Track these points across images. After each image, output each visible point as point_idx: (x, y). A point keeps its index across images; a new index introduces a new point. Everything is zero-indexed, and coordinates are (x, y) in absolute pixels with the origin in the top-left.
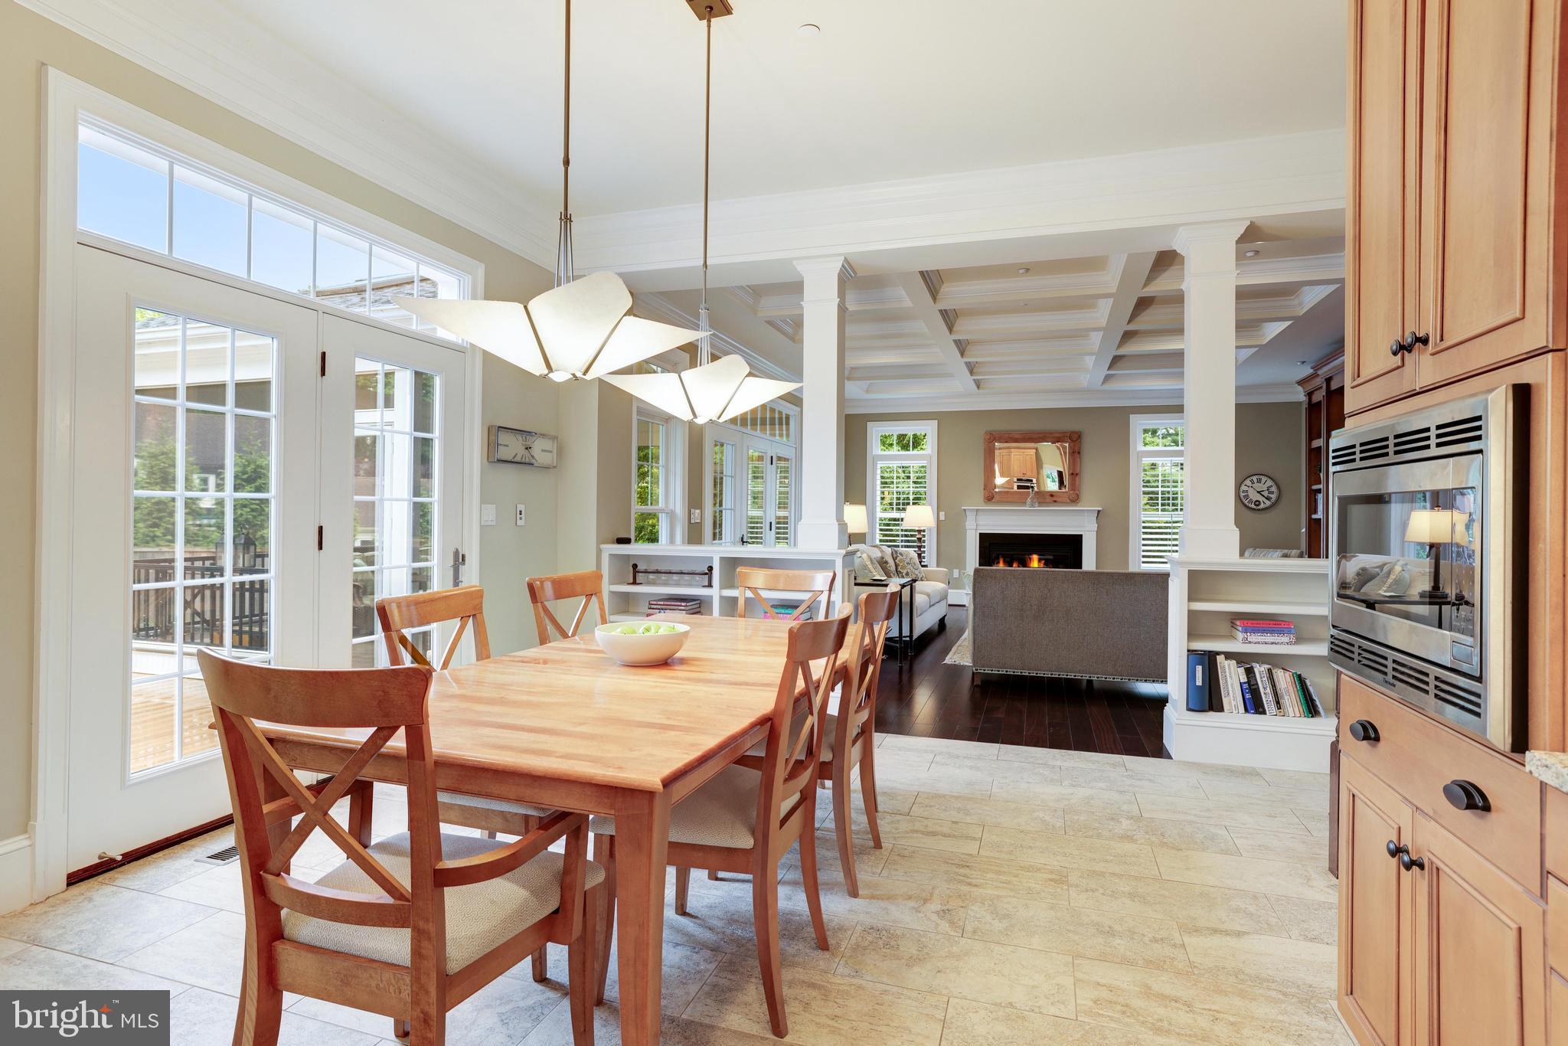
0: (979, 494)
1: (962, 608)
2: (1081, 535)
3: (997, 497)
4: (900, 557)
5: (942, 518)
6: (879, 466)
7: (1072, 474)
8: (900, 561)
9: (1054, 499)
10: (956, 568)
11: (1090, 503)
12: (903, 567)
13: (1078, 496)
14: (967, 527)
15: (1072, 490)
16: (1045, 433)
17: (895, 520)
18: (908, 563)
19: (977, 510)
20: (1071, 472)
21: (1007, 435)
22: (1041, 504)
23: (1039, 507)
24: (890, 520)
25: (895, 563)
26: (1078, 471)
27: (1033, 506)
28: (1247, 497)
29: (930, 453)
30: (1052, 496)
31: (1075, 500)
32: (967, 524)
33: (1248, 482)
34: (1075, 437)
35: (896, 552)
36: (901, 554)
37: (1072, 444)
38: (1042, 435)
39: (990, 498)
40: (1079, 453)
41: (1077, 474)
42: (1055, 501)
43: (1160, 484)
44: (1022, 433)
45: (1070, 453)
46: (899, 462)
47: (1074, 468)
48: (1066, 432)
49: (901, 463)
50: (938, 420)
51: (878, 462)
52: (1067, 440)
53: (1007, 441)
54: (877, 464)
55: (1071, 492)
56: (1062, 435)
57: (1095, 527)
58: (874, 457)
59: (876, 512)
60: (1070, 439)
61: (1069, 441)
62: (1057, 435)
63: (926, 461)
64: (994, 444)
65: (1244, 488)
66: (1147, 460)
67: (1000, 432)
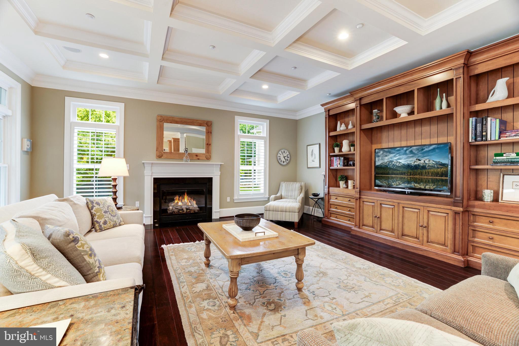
0: (153, 153)
2: (212, 178)
3: (165, 156)
4: (97, 207)
6: (76, 130)
7: (208, 144)
8: (97, 211)
9: (198, 158)
10: (138, 201)
11: (216, 160)
12: (100, 217)
13: (210, 156)
14: (145, 174)
15: (207, 153)
16: (194, 120)
17: (90, 170)
18: (106, 212)
19: (152, 163)
20: (207, 143)
21: (171, 119)
22: (192, 160)
23: (190, 162)
24: (87, 170)
25: (91, 213)
27: (186, 161)
28: (280, 159)
29: (119, 125)
30: (197, 156)
31: (208, 158)
32: (145, 172)
33: (280, 153)
34: (209, 123)
35: (92, 202)
36: (98, 204)
37: (207, 128)
38: (191, 121)
39: (161, 155)
40: (211, 133)
41: (210, 144)
42: (198, 159)
43: (246, 152)
44: (181, 119)
45: (206, 133)
46: (95, 129)
47: (209, 141)
48: (204, 121)
49: (96, 130)
50: (124, 103)
51: (75, 127)
52: (205, 125)
53: (171, 123)
54: (74, 128)
55: (207, 154)
56: (202, 122)
57: (219, 173)
58: (71, 123)
59: (73, 164)
60: (207, 125)
61: (206, 126)
62: (200, 122)
63: (115, 130)
64: (163, 123)
65: (279, 155)
66: (242, 140)
67: (167, 117)
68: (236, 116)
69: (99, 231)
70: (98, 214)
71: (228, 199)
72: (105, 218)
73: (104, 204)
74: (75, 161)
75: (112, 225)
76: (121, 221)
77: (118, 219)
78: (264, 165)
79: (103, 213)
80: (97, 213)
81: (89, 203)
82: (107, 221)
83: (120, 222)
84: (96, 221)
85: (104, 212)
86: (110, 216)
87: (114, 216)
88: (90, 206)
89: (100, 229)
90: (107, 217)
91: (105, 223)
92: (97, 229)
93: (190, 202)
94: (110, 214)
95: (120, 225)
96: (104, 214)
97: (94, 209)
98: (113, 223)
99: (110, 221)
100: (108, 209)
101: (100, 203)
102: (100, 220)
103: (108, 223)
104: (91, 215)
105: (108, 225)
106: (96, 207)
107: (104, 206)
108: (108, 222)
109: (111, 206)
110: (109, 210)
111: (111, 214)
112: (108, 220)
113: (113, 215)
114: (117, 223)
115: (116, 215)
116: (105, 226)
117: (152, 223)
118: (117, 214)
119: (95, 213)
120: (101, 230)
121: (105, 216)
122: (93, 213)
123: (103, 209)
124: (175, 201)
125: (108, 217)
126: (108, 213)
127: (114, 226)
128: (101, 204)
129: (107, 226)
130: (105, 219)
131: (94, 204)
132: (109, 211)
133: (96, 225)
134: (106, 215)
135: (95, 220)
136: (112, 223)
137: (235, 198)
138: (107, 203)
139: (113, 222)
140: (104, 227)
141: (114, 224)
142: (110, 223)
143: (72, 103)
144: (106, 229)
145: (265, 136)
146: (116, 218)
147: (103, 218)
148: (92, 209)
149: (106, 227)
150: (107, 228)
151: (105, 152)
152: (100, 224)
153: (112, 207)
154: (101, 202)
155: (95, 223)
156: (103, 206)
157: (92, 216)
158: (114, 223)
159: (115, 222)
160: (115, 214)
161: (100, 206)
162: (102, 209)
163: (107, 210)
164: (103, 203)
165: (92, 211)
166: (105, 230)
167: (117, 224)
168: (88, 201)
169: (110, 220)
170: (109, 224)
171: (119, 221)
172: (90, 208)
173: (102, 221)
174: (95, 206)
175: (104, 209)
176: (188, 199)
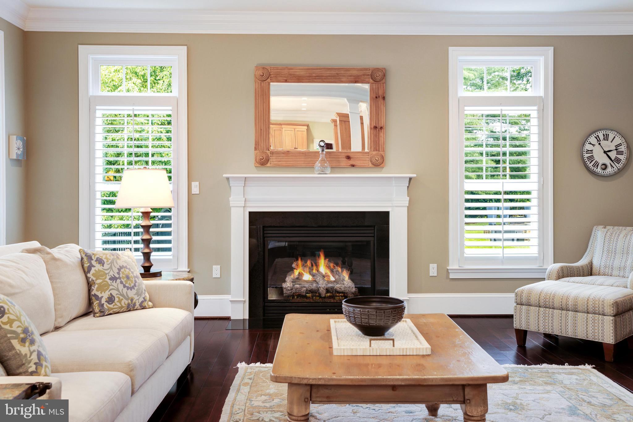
0: (249, 154)
1: (226, 322)
2: (388, 213)
3: (273, 160)
4: (98, 267)
5: (195, 189)
6: (99, 113)
7: (375, 127)
8: (98, 275)
9: (352, 162)
10: (217, 264)
11: (399, 168)
12: (102, 288)
13: (383, 157)
15: (376, 150)
16: (339, 69)
18: (113, 279)
19: (246, 178)
20: (374, 124)
21: (286, 72)
22: (334, 168)
23: (332, 172)
26: (381, 124)
27: (322, 172)
28: (591, 158)
29: (177, 96)
30: (348, 157)
31: (378, 163)
32: (231, 199)
33: (593, 140)
34: (379, 74)
35: (89, 258)
36: (100, 261)
37: (374, 86)
38: (333, 72)
39: (264, 160)
40: (384, 98)
41: (381, 128)
42: (353, 166)
44: (308, 69)
45: (371, 98)
46: (131, 108)
47: (378, 120)
48: (366, 69)
49: (133, 110)
50: (186, 47)
51: (97, 107)
52: (367, 80)
53: (286, 81)
54: (96, 110)
55: (374, 153)
56: (361, 73)
57: (405, 201)
58: (90, 98)
59: (94, 183)
60: (372, 78)
61: (371, 81)
62: (355, 73)
63: (170, 108)
64: (269, 84)
65: (588, 147)
66: (469, 110)
67: (277, 69)
68: (451, 49)
69: (98, 315)
70: (99, 281)
71: (433, 270)
72: (111, 289)
73: (112, 263)
74: (99, 178)
75: (124, 305)
76: (145, 300)
77: (138, 294)
78: (539, 178)
79: (107, 279)
80: (96, 280)
81: (85, 259)
82: (116, 296)
83: (142, 302)
84: (95, 295)
85: (110, 279)
86: (121, 287)
87: (131, 288)
88: (86, 265)
89: (101, 312)
90: (115, 289)
91: (111, 300)
92: (96, 311)
93: (332, 271)
94: (121, 283)
95: (144, 308)
96: (109, 282)
97: (93, 271)
98: (127, 302)
99: (121, 298)
100: (118, 273)
101: (105, 261)
102: (101, 293)
103: (116, 301)
104: (88, 284)
105: (116, 305)
106: (96, 268)
107: (111, 268)
108: (117, 299)
109: (126, 267)
110: (121, 276)
111: (124, 283)
112: (117, 294)
113: (127, 285)
114: (135, 303)
115: (135, 285)
116: (111, 306)
117: (247, 317)
118: (137, 284)
119: (94, 279)
120: (102, 314)
121: (111, 287)
122: (90, 280)
123: (109, 273)
124: (295, 270)
125: (118, 290)
126: (118, 281)
127: (130, 308)
128: (106, 263)
129: (114, 307)
130: (111, 292)
131: (94, 262)
132: (120, 278)
133: (95, 304)
134: (114, 284)
135: (93, 293)
136: (125, 302)
137: (453, 265)
138: (118, 261)
139: (127, 299)
140: (109, 309)
141: (129, 304)
142: (120, 301)
143: (91, 57)
144: (111, 312)
145: (541, 93)
146: (134, 291)
147: (107, 289)
148: (89, 271)
149: (112, 309)
150: (114, 310)
151: (153, 155)
152: (100, 302)
153: (127, 270)
154: (106, 258)
155: (93, 298)
156: (109, 266)
157: (90, 285)
158: (130, 301)
159: (132, 300)
160: (132, 285)
161: (103, 266)
162: (107, 272)
163: (117, 276)
164: (110, 261)
165: (89, 275)
166: (111, 314)
167: (135, 305)
168: (83, 256)
169: (121, 295)
170: (118, 304)
171: (141, 299)
172: (86, 270)
173: (105, 296)
174: (94, 266)
175: (111, 273)
176: (328, 267)
